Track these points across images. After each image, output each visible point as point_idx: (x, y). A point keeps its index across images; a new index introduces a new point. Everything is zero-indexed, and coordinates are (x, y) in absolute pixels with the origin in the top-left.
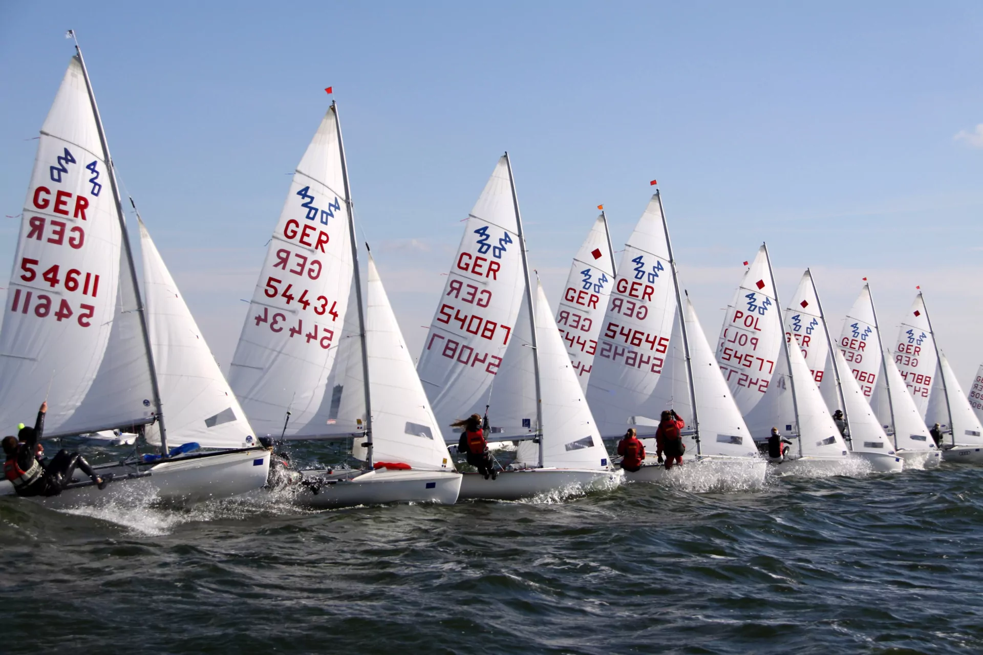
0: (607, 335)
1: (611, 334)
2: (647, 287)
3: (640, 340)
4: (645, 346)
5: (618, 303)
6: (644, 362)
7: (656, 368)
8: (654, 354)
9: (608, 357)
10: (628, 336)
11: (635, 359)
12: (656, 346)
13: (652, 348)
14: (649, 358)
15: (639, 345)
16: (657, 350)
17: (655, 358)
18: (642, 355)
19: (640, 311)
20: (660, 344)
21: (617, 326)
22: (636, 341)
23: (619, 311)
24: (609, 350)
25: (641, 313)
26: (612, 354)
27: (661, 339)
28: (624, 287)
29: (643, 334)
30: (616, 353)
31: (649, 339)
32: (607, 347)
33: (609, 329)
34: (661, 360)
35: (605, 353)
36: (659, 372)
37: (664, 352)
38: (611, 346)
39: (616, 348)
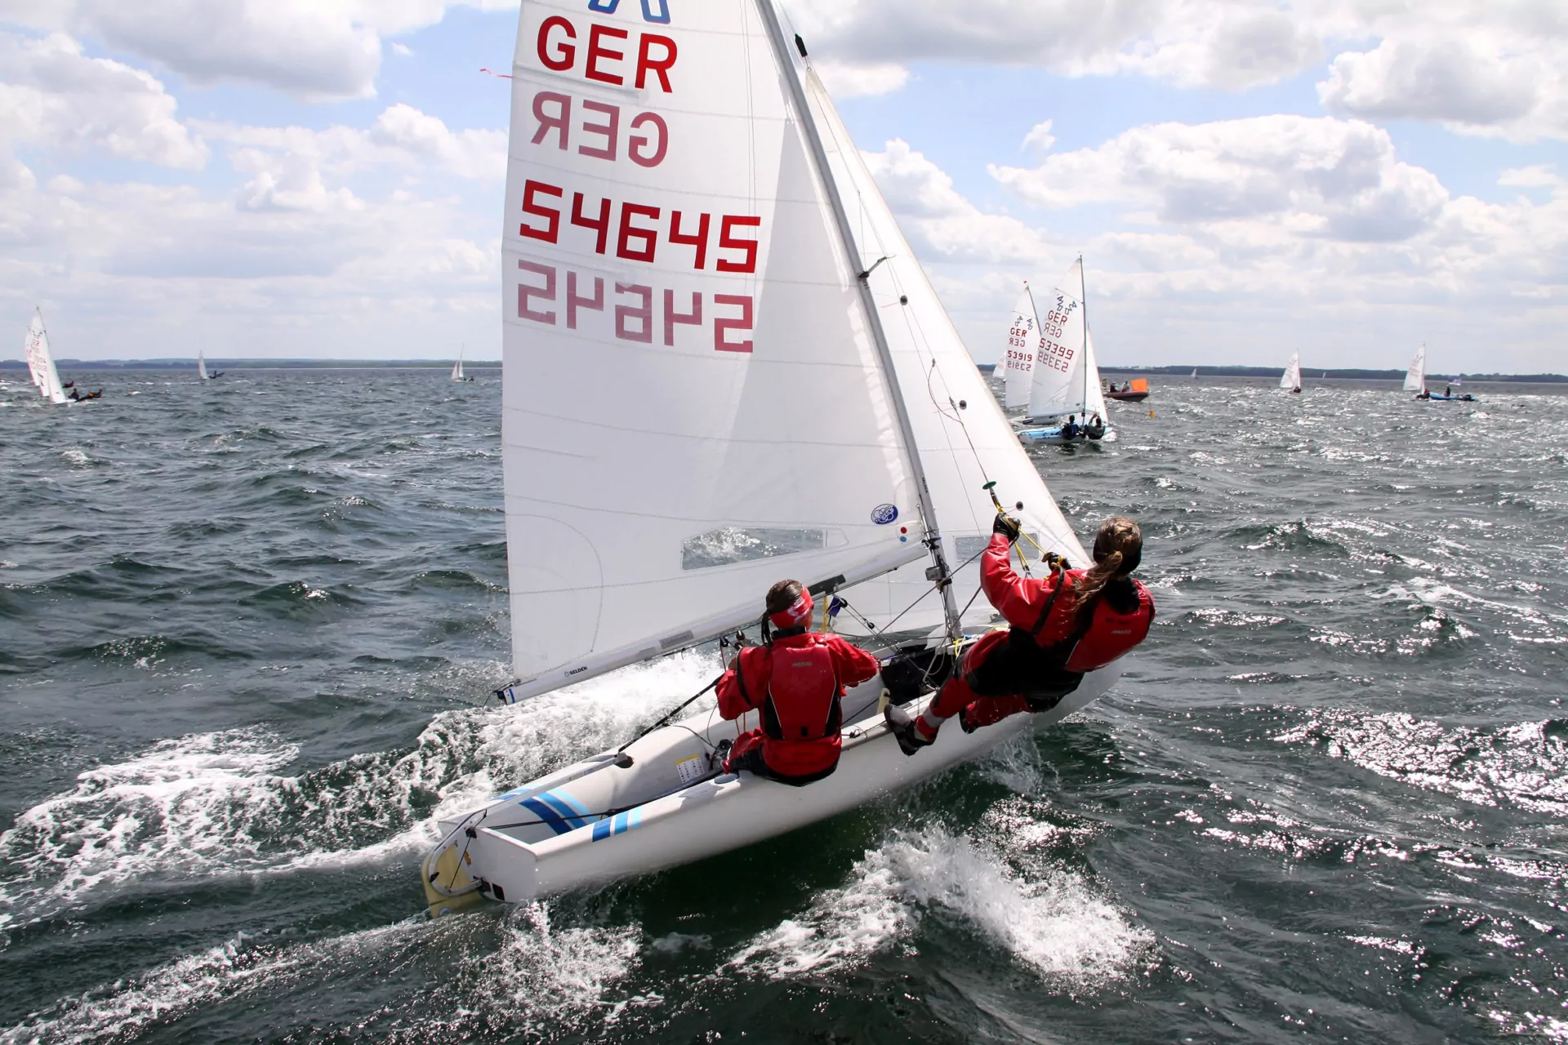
0: (526, 231)
1: (542, 223)
2: (646, 40)
3: (651, 236)
4: (674, 258)
5: (552, 109)
6: (684, 319)
7: (732, 335)
8: (714, 282)
9: (550, 318)
10: (601, 225)
11: (646, 315)
12: (715, 251)
13: (700, 263)
14: (697, 299)
15: (648, 256)
16: (723, 266)
17: (720, 299)
18: (669, 295)
19: (638, 132)
20: (726, 242)
21: (557, 192)
22: (637, 244)
23: (564, 143)
24: (549, 293)
25: (643, 141)
26: (559, 305)
27: (728, 221)
28: (562, 47)
29: (654, 213)
30: (573, 301)
31: (683, 231)
32: (540, 281)
33: (528, 206)
34: (746, 302)
35: (535, 304)
36: (747, 347)
37: (749, 267)
38: (551, 275)
39: (572, 279)
